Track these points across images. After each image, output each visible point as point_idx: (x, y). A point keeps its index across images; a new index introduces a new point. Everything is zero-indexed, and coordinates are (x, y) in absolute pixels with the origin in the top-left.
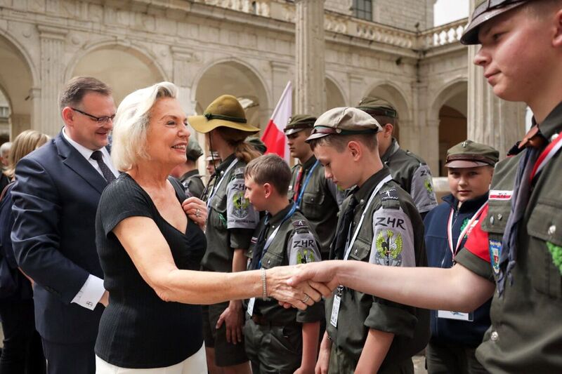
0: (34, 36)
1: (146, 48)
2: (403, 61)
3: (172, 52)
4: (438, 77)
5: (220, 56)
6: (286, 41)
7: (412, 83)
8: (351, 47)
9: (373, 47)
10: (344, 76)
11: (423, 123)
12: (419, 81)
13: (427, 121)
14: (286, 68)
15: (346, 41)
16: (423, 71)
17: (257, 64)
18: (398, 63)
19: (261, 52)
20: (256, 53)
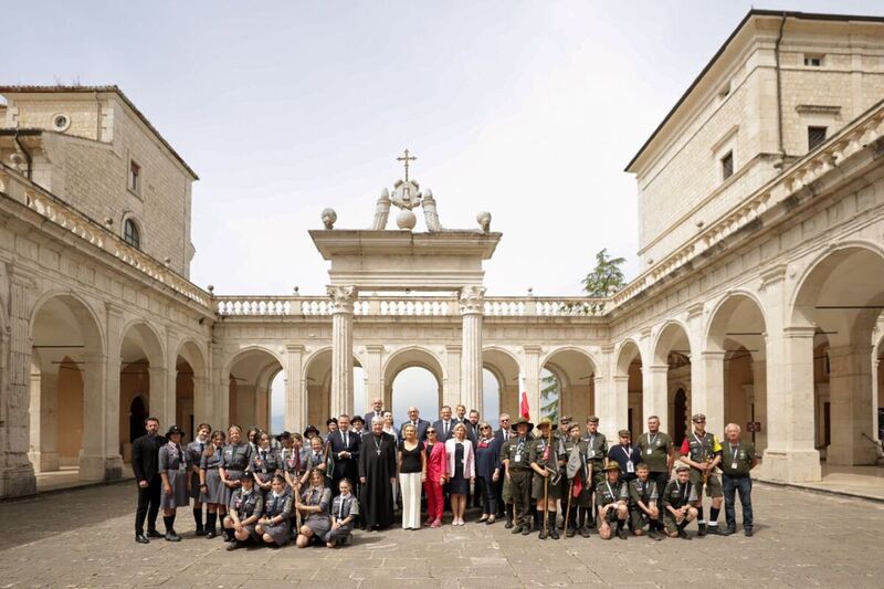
2: (205, 321)
4: (234, 341)
5: (60, 288)
6: (119, 283)
7: (209, 343)
8: (172, 300)
9: (190, 305)
10: (163, 328)
11: (217, 381)
12: (213, 341)
13: (221, 380)
14: (120, 313)
15: (171, 295)
16: (218, 333)
17: (94, 303)
18: (201, 322)
19: (98, 291)
20: (93, 291)
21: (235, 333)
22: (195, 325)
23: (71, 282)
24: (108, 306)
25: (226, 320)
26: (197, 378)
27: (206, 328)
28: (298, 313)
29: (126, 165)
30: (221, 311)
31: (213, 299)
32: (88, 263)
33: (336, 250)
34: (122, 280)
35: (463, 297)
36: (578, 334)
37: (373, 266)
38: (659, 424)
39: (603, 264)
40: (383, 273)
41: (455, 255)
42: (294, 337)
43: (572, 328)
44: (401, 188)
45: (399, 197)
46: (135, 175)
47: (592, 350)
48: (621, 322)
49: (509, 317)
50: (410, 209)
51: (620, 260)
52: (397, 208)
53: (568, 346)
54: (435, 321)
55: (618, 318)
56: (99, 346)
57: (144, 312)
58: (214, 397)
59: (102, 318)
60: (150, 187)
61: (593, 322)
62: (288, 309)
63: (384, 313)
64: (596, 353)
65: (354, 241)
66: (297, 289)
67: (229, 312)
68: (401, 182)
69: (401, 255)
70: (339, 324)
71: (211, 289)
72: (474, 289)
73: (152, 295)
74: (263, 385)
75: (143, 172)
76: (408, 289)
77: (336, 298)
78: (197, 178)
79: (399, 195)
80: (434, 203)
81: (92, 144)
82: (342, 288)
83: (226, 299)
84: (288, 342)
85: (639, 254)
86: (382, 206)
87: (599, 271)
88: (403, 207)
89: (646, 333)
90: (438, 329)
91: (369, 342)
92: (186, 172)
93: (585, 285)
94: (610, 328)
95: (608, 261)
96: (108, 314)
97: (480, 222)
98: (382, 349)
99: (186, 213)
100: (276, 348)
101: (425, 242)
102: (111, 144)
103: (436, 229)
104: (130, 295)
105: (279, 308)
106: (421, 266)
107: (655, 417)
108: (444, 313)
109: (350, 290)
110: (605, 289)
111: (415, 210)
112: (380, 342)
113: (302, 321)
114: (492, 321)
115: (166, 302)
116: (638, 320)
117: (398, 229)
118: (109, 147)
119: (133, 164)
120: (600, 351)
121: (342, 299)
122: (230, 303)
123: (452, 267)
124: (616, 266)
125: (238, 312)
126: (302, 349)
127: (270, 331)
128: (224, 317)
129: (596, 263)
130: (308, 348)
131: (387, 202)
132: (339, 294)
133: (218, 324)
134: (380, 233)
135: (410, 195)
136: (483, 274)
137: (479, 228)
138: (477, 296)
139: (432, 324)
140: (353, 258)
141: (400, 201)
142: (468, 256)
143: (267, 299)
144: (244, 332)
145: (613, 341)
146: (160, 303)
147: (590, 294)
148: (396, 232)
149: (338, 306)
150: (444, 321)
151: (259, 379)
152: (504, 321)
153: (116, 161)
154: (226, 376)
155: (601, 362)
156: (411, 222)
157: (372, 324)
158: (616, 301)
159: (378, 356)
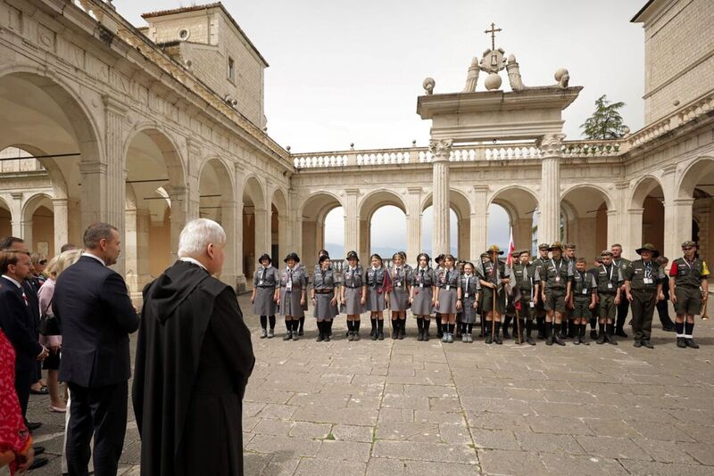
0: (101, 107)
1: (173, 138)
3: (188, 144)
4: (306, 188)
5: (212, 154)
7: (289, 190)
8: (270, 158)
10: (264, 180)
11: (295, 219)
12: (291, 189)
14: (242, 170)
17: (229, 164)
18: (284, 174)
19: (232, 154)
20: (229, 155)
21: (306, 182)
22: (281, 177)
23: (218, 149)
24: (236, 165)
25: (301, 172)
26: (281, 217)
27: (287, 179)
28: (354, 164)
29: (226, 61)
30: (296, 166)
31: (291, 156)
32: (227, 134)
33: (436, 111)
34: (243, 145)
35: (544, 143)
36: (593, 172)
37: (468, 122)
38: (621, 251)
39: (601, 109)
40: (476, 126)
41: (538, 109)
42: (352, 183)
43: (589, 168)
44: (489, 56)
45: (487, 64)
46: (231, 67)
47: (606, 185)
48: (639, 160)
49: (529, 160)
50: (496, 72)
51: (619, 105)
52: (485, 73)
53: (584, 183)
54: (465, 166)
55: (636, 157)
56: (231, 195)
57: (254, 169)
58: (292, 232)
59: (233, 173)
60: (240, 75)
61: (609, 161)
62: (346, 161)
63: (422, 161)
64: (611, 189)
65: (454, 102)
66: (352, 146)
67: (302, 166)
68: (489, 51)
69: (490, 112)
70: (438, 170)
71: (289, 149)
72: (555, 136)
73: (259, 155)
74: (320, 221)
75: (236, 64)
76: (495, 139)
77: (438, 149)
78: (267, 66)
79: (487, 62)
80: (517, 66)
81: (203, 47)
82: (442, 141)
83: (300, 156)
84: (346, 187)
85: (645, 98)
86: (474, 72)
87: (598, 115)
88: (490, 72)
89: (670, 170)
90: (467, 172)
91: (410, 185)
92: (261, 61)
93: (584, 129)
94: (624, 166)
95: (606, 106)
96: (236, 171)
97: (558, 79)
98: (421, 190)
99: (261, 92)
100: (336, 191)
101: (513, 99)
102: (217, 46)
103: (520, 88)
104: (247, 156)
105: (339, 161)
106: (508, 120)
107: (618, 245)
108: (472, 159)
109: (449, 142)
110: (603, 131)
111: (500, 73)
112: (418, 185)
113: (357, 170)
114: (515, 164)
115: (266, 160)
116: (659, 158)
117: (486, 90)
118: (216, 49)
119: (230, 59)
120: (615, 187)
121: (443, 150)
122: (302, 159)
123: (535, 118)
124: (615, 110)
125: (308, 165)
126: (357, 192)
127: (333, 179)
128: (299, 169)
129: (595, 109)
130: (361, 191)
131: (477, 68)
132: (440, 146)
133: (294, 175)
134: (472, 95)
135: (495, 61)
136: (563, 122)
137: (559, 84)
138: (558, 142)
139: (462, 168)
140: (450, 117)
141: (489, 66)
142: (549, 108)
143: (330, 154)
144: (313, 181)
145: (628, 178)
146: (262, 161)
147: (588, 136)
148: (485, 92)
149: (439, 156)
150: (473, 165)
151: (318, 216)
152: (526, 164)
153: (220, 59)
154: (300, 214)
155: (615, 198)
156: (498, 83)
157: (413, 170)
158: (631, 141)
159: (417, 196)
